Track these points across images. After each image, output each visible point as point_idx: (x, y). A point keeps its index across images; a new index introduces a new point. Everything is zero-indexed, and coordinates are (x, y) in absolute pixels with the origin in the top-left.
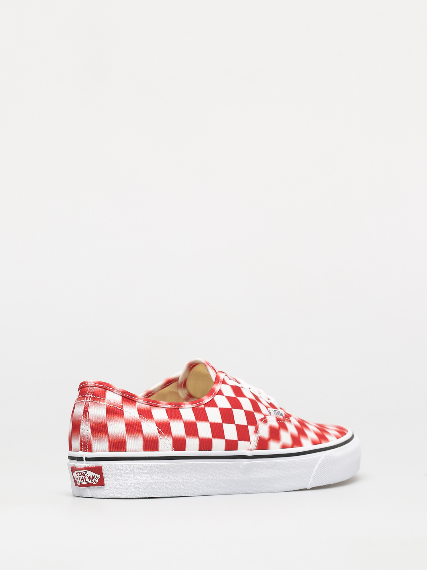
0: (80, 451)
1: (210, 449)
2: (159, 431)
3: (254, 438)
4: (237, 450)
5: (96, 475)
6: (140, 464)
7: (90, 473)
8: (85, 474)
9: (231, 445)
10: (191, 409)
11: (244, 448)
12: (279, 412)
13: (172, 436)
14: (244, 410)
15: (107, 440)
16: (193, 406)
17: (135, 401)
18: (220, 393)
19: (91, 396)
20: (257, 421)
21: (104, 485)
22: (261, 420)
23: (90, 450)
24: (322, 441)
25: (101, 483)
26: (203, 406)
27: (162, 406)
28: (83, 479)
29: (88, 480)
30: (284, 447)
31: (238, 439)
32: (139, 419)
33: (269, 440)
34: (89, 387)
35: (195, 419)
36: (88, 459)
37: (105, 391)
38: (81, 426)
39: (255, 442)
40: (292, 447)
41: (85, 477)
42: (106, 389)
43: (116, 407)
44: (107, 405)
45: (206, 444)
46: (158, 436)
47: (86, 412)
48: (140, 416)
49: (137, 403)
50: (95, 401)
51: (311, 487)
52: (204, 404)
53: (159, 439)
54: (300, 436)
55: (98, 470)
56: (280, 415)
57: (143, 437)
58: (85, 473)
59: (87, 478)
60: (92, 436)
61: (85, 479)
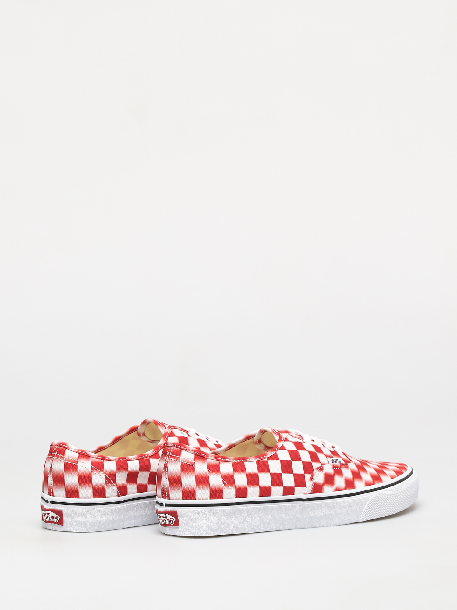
0: (161, 498)
1: (269, 495)
2: (224, 483)
3: (309, 484)
4: (293, 495)
5: (173, 517)
6: (207, 509)
7: (168, 516)
8: (165, 517)
9: (288, 491)
10: (255, 462)
11: (299, 492)
12: (337, 460)
13: (235, 486)
14: (301, 461)
15: (181, 490)
16: (257, 459)
17: (206, 458)
18: (283, 448)
19: (170, 454)
20: (314, 469)
21: (179, 526)
22: (318, 469)
23: (168, 498)
24: (376, 483)
25: (177, 524)
26: (266, 459)
27: (229, 461)
28: (163, 521)
29: (167, 521)
30: (337, 490)
31: (295, 485)
32: (207, 473)
33: (324, 484)
34: (169, 446)
35: (257, 471)
36: (167, 505)
37: (181, 451)
38: (162, 478)
39: (310, 487)
40: (345, 489)
41: (164, 519)
42: (182, 449)
43: (189, 463)
44: (181, 462)
45: (265, 491)
46: (223, 487)
47: (166, 467)
48: (208, 471)
49: (207, 459)
50: (172, 459)
51: (362, 521)
52: (267, 458)
53: (223, 489)
54: (355, 479)
55: (174, 514)
56: (337, 462)
57: (210, 488)
58: (164, 515)
59: (166, 519)
60: (170, 487)
61: (165, 521)
